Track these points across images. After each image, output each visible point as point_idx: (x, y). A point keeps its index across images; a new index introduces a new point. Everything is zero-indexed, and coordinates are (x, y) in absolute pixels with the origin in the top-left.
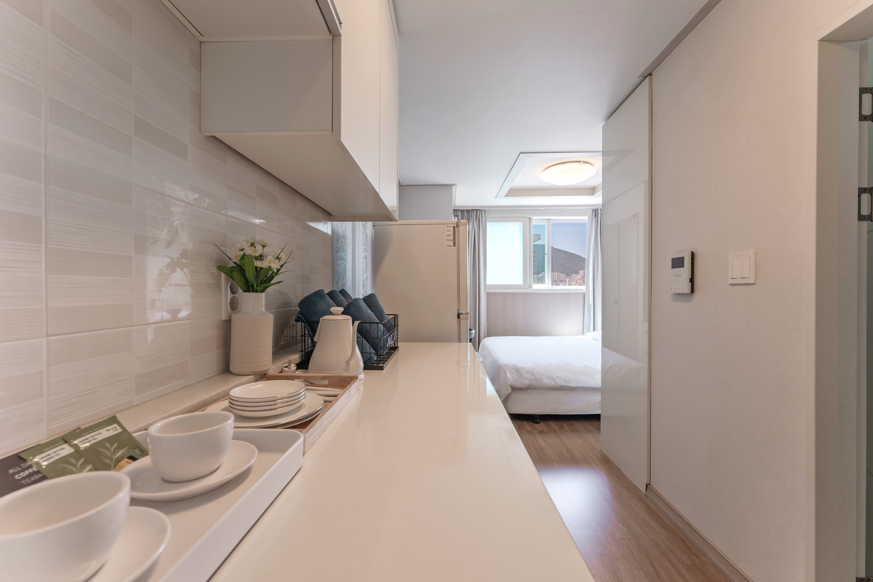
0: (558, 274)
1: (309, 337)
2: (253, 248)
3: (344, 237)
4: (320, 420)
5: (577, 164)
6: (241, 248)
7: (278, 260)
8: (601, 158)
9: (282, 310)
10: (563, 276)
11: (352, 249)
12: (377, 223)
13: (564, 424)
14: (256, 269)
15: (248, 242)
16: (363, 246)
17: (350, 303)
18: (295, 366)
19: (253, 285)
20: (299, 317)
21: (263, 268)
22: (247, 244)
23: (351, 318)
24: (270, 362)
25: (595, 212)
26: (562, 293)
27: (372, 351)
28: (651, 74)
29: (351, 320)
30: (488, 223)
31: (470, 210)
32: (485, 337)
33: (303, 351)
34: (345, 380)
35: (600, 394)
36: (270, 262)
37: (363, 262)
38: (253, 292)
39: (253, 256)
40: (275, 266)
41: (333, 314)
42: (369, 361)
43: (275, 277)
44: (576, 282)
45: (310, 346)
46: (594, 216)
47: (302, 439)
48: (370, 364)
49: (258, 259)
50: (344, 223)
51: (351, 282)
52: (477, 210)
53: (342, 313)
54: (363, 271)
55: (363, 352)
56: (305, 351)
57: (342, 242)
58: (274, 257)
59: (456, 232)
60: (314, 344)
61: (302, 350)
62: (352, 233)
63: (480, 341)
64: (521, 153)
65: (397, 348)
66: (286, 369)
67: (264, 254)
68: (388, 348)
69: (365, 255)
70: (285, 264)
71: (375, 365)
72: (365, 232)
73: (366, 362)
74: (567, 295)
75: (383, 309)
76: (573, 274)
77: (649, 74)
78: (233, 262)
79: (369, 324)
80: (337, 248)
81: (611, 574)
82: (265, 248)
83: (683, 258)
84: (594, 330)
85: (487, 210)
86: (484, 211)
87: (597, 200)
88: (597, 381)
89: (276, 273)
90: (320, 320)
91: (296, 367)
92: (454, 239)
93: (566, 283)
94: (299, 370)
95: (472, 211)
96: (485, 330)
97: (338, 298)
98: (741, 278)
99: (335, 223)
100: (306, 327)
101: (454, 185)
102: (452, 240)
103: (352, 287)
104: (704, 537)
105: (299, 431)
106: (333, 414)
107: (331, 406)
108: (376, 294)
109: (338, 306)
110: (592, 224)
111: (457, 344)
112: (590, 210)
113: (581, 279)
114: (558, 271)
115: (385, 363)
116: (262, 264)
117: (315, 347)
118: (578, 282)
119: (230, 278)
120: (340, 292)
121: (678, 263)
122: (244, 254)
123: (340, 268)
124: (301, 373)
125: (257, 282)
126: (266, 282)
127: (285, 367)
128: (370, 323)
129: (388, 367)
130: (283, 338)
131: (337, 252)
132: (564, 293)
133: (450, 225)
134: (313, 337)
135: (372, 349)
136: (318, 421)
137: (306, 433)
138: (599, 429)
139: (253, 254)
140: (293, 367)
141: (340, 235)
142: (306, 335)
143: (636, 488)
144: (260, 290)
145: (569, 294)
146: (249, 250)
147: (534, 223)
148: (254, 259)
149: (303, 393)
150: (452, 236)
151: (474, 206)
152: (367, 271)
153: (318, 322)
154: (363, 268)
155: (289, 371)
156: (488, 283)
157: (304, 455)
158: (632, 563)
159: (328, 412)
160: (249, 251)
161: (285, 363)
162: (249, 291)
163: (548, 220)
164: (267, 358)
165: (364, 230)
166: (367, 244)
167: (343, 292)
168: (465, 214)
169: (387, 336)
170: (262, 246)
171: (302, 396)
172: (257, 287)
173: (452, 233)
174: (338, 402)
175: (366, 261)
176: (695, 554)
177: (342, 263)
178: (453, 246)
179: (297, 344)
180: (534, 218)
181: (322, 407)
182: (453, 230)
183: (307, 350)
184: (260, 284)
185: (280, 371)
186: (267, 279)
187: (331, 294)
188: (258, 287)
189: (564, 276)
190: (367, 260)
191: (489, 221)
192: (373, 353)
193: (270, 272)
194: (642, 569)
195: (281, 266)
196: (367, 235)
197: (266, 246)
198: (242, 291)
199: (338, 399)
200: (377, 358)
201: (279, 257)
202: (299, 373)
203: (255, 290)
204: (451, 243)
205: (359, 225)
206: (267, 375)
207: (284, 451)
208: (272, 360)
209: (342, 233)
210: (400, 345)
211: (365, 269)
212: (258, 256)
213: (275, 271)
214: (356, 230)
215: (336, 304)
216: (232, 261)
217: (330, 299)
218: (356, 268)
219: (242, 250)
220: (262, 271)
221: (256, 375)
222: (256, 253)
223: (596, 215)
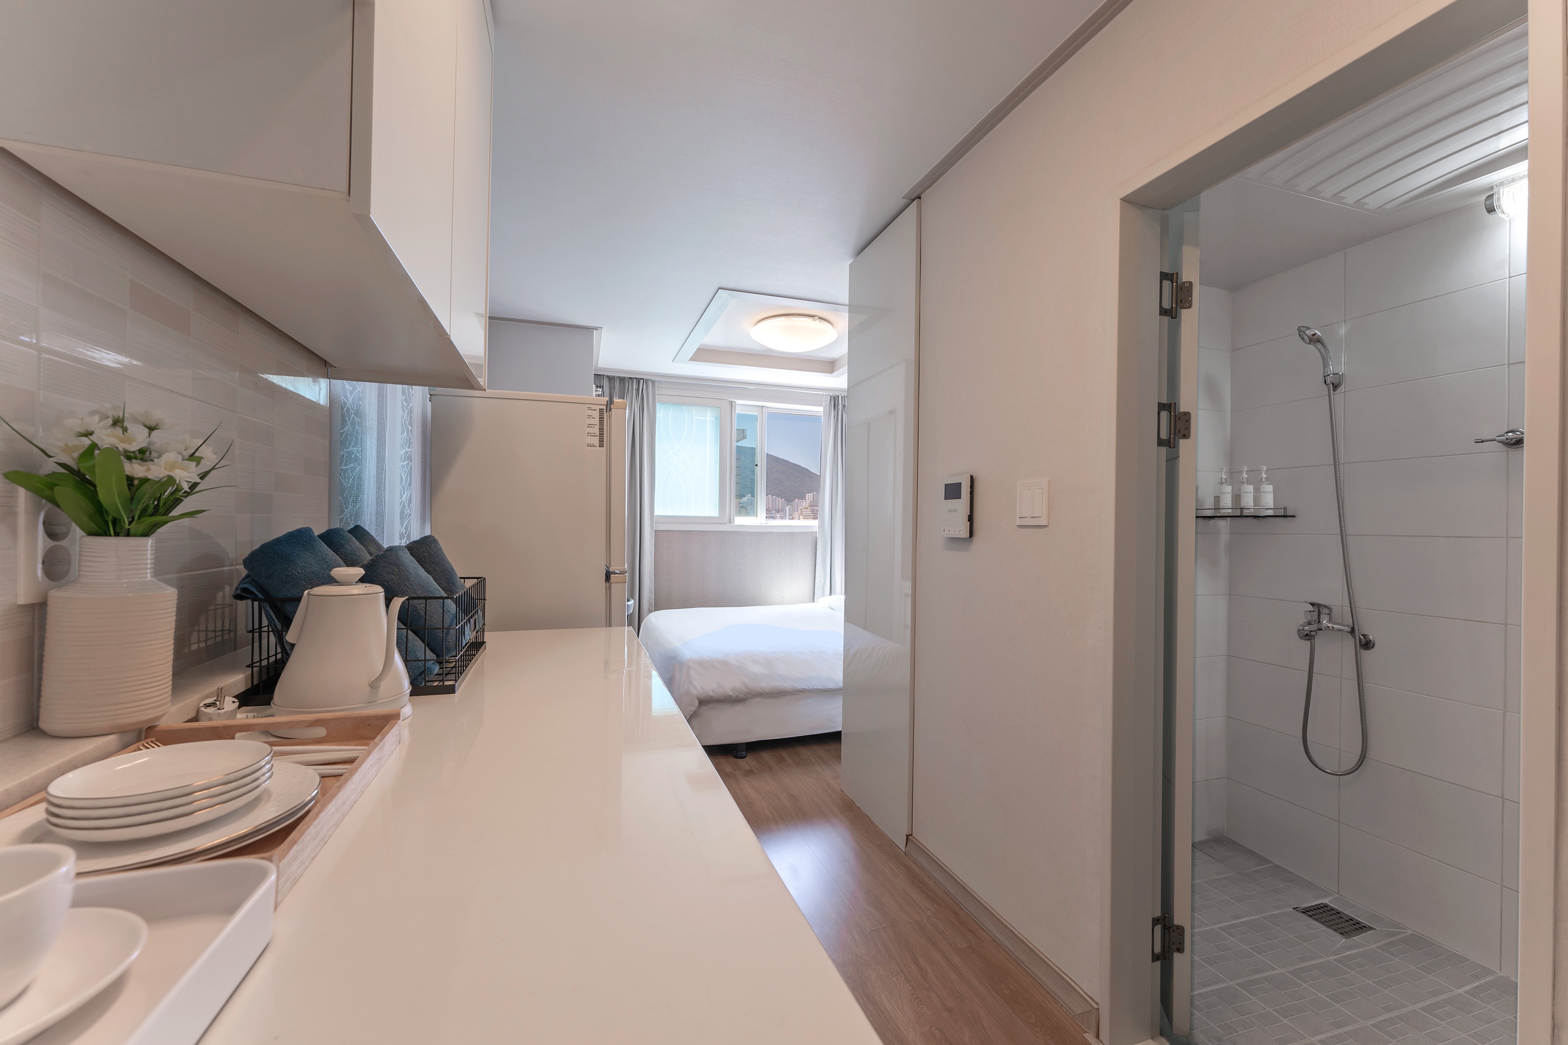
0: (772, 499)
1: (271, 634)
2: (118, 431)
3: (359, 413)
4: (315, 823)
5: (809, 320)
6: (82, 430)
7: (195, 463)
8: (846, 315)
9: (194, 573)
10: (780, 501)
11: (378, 439)
12: (439, 390)
13: (784, 753)
14: (127, 481)
15: (104, 417)
16: (402, 433)
17: (377, 556)
18: (234, 702)
19: (120, 520)
20: (245, 590)
21: (149, 479)
22: (101, 419)
23: (383, 590)
24: (166, 698)
25: (835, 401)
26: (782, 532)
27: (430, 655)
28: (920, 198)
29: (382, 593)
31: (625, 377)
32: (650, 611)
33: (254, 665)
34: (369, 725)
35: (841, 698)
36: (173, 466)
37: (403, 466)
38: (117, 534)
39: (121, 450)
40: (185, 475)
41: (338, 582)
42: (423, 676)
43: (183, 500)
44: (801, 512)
45: (272, 652)
46: (833, 407)
47: (273, 877)
48: (423, 683)
49: (136, 458)
50: (360, 386)
51: (374, 508)
52: (638, 380)
53: (359, 580)
54: (401, 485)
55: (408, 658)
56: (261, 664)
57: (353, 423)
58: (183, 456)
59: (605, 419)
60: (286, 650)
61: (253, 663)
62: (378, 406)
63: (641, 619)
64: (720, 288)
65: (482, 645)
66: (210, 710)
67: (151, 447)
68: (464, 648)
69: (406, 452)
70: (213, 472)
71: (436, 684)
72: (408, 404)
73: (416, 679)
74: (791, 536)
75: (452, 568)
76: (797, 500)
77: (916, 197)
78: (56, 463)
79: (423, 601)
80: (342, 436)
81: (858, 992)
82: (154, 433)
83: (959, 485)
84: (831, 594)
85: (657, 381)
86: (652, 381)
87: (839, 381)
88: (835, 675)
89: (186, 492)
90: (303, 594)
91: (238, 703)
92: (601, 434)
93: (786, 516)
94: (244, 708)
95: (630, 380)
96: (650, 598)
97: (346, 546)
98: (1031, 517)
99: (337, 383)
100: (266, 610)
101: (596, 329)
102: (598, 434)
103: (377, 518)
104: (982, 902)
105: (263, 858)
106: (343, 804)
107: (340, 788)
108: (437, 537)
109: (350, 563)
110: (828, 423)
111: (602, 632)
112: (827, 396)
113: (809, 508)
114: (772, 493)
115: (459, 678)
116: (148, 470)
117: (288, 655)
118: (804, 512)
119: (44, 501)
120: (350, 531)
121: (952, 491)
122: (94, 446)
123: (349, 478)
124: (250, 715)
125: (131, 511)
126: (156, 512)
127: (207, 706)
128: (426, 598)
129: (464, 685)
130: (195, 635)
131: (343, 444)
132: (785, 532)
133: (594, 407)
134: (284, 633)
135: (429, 652)
136: (309, 827)
137: (280, 860)
138: (838, 757)
139: (122, 446)
140: (230, 704)
141: (348, 409)
142: (263, 629)
143: (892, 844)
144: (140, 531)
145: (793, 534)
146: (107, 435)
147: (738, 410)
148: (122, 457)
149: (268, 766)
150: (597, 427)
151: (635, 371)
152: (410, 485)
153: (298, 600)
154: (402, 478)
155: (219, 713)
156: (657, 512)
157: (276, 908)
158: (888, 966)
159: (333, 802)
160: (106, 437)
161: (208, 697)
162: (106, 533)
163: (761, 408)
164: (156, 691)
165: (405, 400)
166: (411, 430)
167: (358, 532)
168: (617, 384)
169: (463, 622)
170: (145, 426)
171: (263, 775)
172: (129, 525)
173: (597, 421)
174: (357, 777)
175: (408, 464)
176: (971, 931)
177: (353, 469)
178: (599, 446)
179: (235, 649)
180: (738, 402)
181: (318, 792)
182: (598, 417)
183: (264, 663)
184: (139, 518)
185: (192, 715)
186: (161, 504)
187: (330, 538)
188: (133, 524)
189: (782, 501)
190: (411, 462)
191: (664, 403)
192: (431, 660)
193: (170, 488)
194: (902, 972)
195: (203, 476)
196: (411, 412)
197: (158, 427)
198: (84, 534)
199: (356, 769)
200: (440, 668)
201: (196, 454)
202: (244, 715)
203: (124, 531)
204: (596, 440)
205: (395, 391)
206: (157, 729)
207: (231, 910)
208: (170, 692)
209: (354, 404)
210: (488, 637)
211: (406, 482)
212: (134, 452)
213: (186, 487)
214: (386, 399)
215: (341, 558)
216: (52, 459)
217: (329, 549)
218: (385, 479)
219: (88, 434)
220: (146, 486)
221: (124, 732)
222: (129, 444)
223: (835, 406)
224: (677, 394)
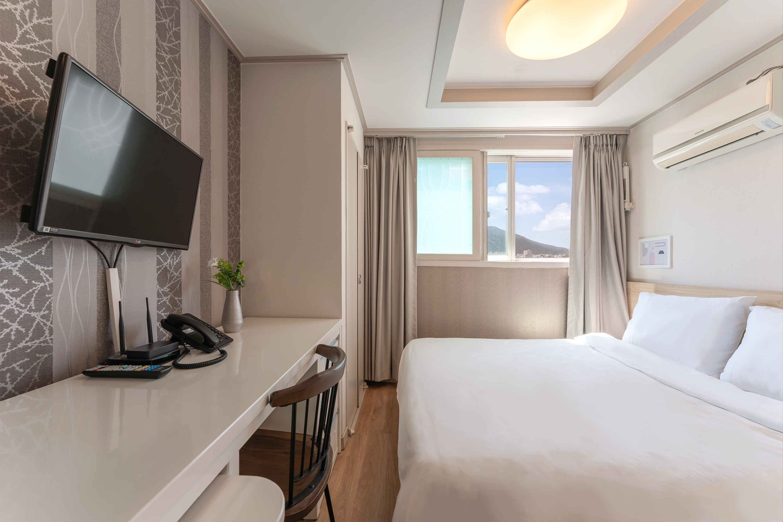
25: (587, 141)
26: (533, 269)
30: (419, 160)
31: (392, 137)
32: (414, 338)
46: (584, 148)
52: (402, 138)
85: (417, 137)
86: (413, 138)
95: (395, 139)
96: (414, 325)
132: (536, 269)
156: (419, 251)
163: (509, 158)
168: (385, 143)
180: (490, 152)
191: (421, 156)
223: (587, 146)
224: (434, 148)
